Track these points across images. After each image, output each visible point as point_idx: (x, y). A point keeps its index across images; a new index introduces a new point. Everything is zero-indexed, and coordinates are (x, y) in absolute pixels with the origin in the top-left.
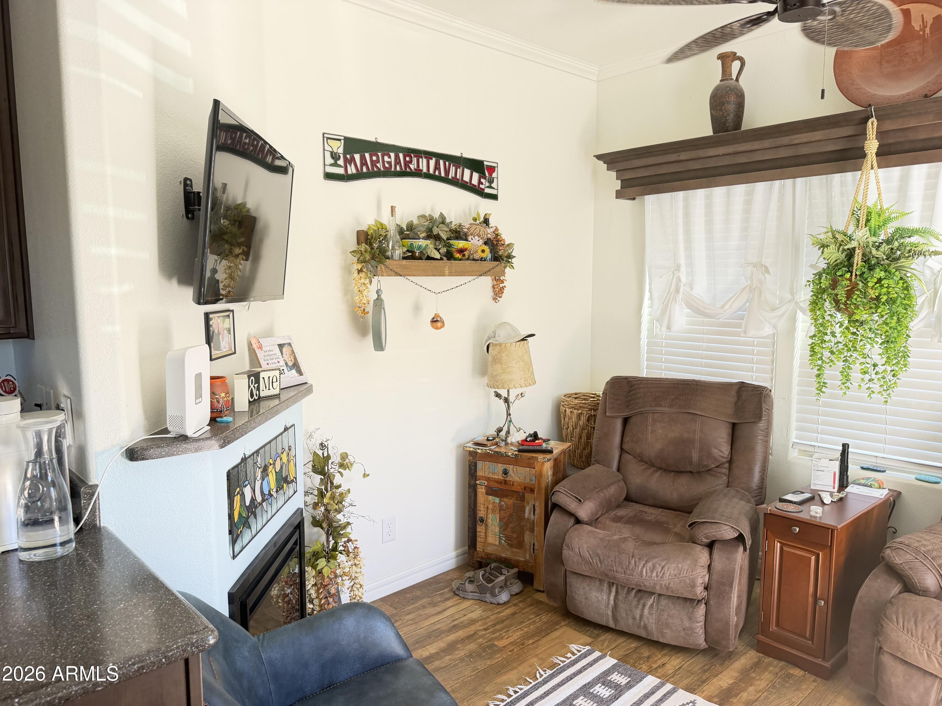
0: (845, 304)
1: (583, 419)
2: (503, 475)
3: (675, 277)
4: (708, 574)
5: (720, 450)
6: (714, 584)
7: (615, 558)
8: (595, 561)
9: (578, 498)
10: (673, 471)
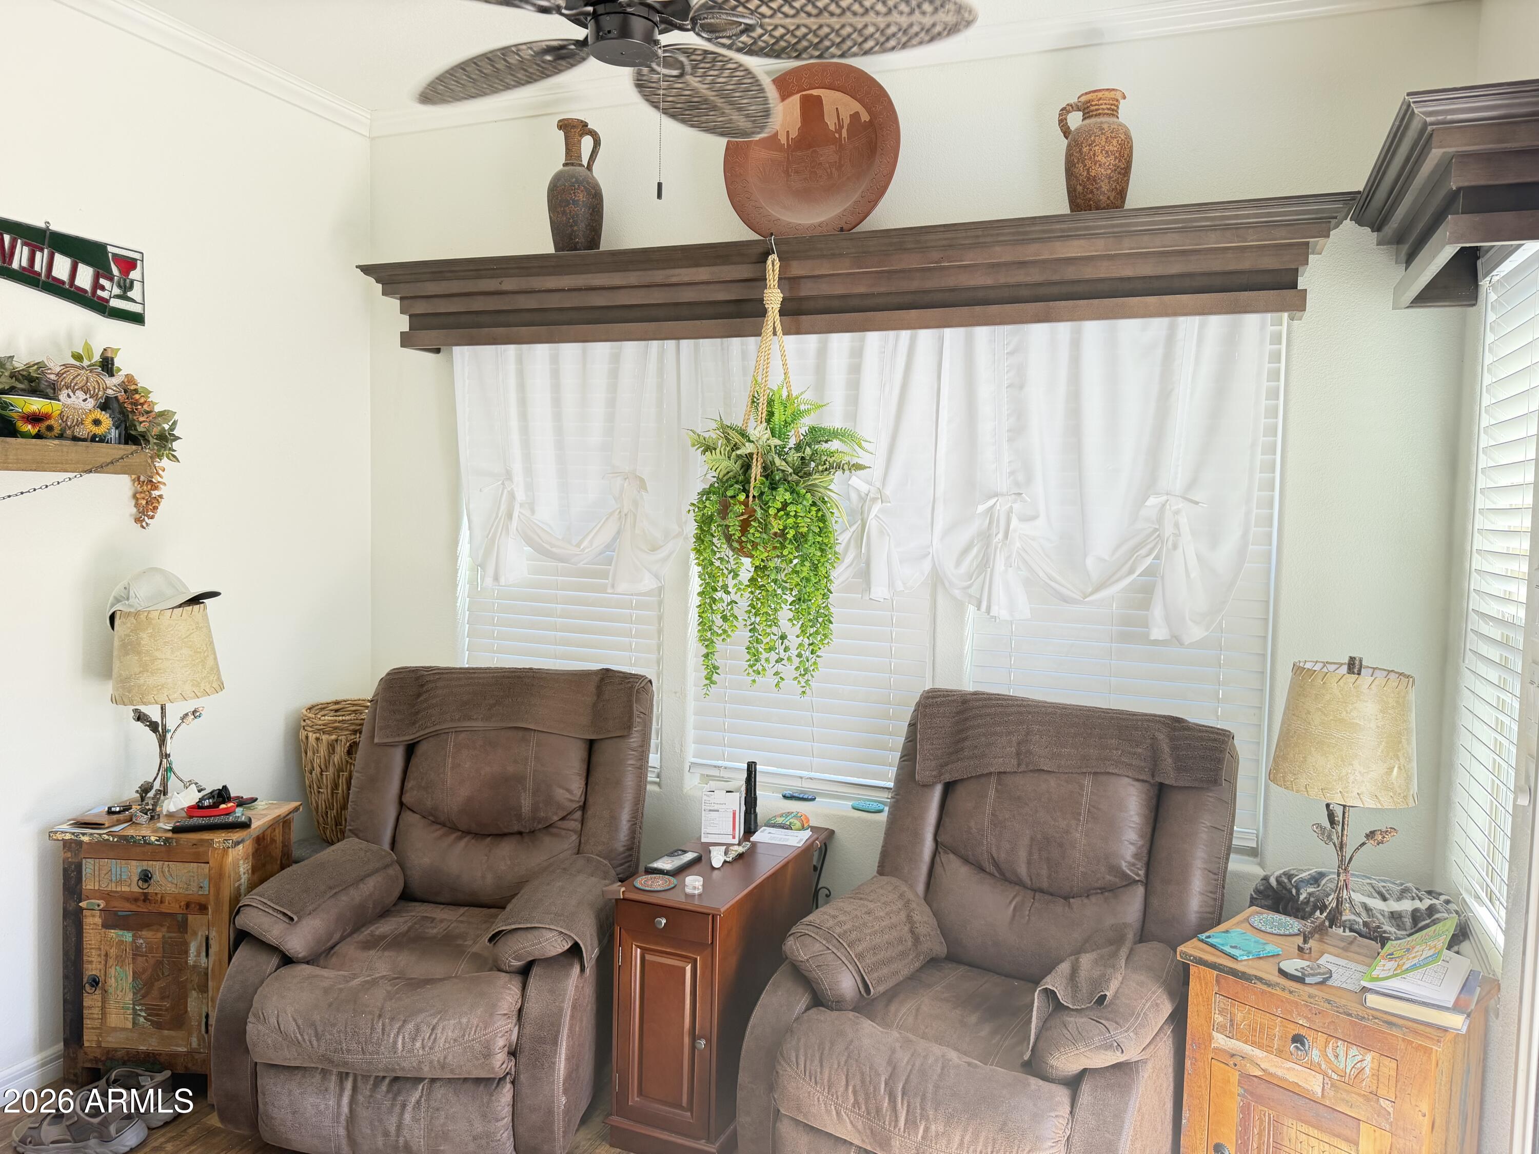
0: (740, 542)
1: (340, 750)
2: (140, 883)
3: (506, 491)
4: (517, 1027)
5: (568, 790)
6: (527, 1044)
7: (346, 1024)
8: (306, 1037)
9: (287, 915)
10: (489, 835)
